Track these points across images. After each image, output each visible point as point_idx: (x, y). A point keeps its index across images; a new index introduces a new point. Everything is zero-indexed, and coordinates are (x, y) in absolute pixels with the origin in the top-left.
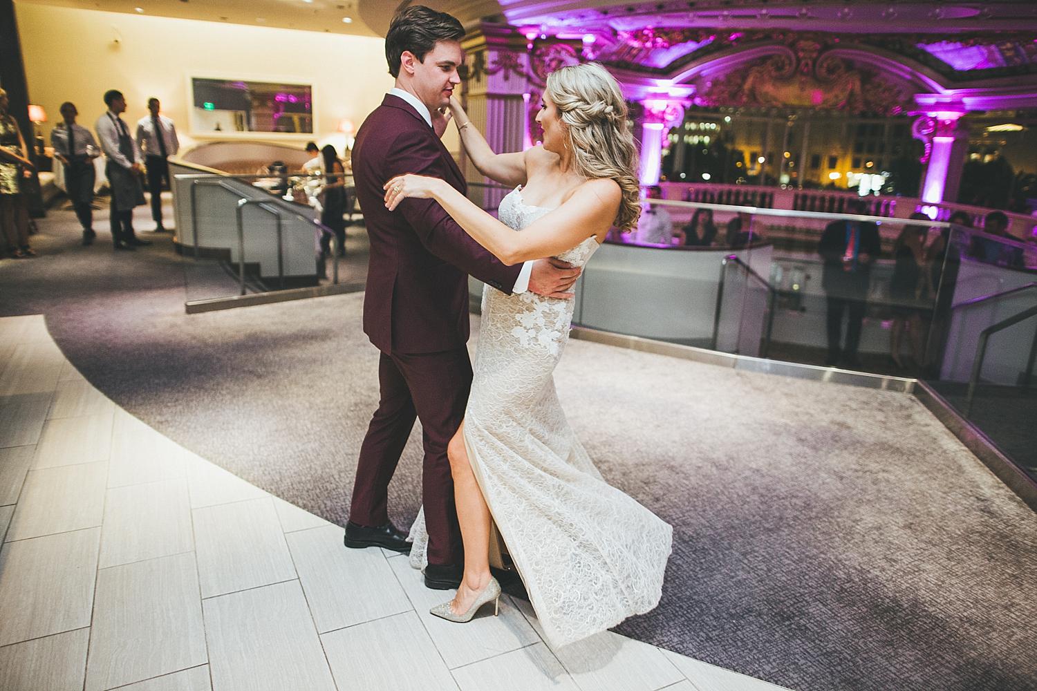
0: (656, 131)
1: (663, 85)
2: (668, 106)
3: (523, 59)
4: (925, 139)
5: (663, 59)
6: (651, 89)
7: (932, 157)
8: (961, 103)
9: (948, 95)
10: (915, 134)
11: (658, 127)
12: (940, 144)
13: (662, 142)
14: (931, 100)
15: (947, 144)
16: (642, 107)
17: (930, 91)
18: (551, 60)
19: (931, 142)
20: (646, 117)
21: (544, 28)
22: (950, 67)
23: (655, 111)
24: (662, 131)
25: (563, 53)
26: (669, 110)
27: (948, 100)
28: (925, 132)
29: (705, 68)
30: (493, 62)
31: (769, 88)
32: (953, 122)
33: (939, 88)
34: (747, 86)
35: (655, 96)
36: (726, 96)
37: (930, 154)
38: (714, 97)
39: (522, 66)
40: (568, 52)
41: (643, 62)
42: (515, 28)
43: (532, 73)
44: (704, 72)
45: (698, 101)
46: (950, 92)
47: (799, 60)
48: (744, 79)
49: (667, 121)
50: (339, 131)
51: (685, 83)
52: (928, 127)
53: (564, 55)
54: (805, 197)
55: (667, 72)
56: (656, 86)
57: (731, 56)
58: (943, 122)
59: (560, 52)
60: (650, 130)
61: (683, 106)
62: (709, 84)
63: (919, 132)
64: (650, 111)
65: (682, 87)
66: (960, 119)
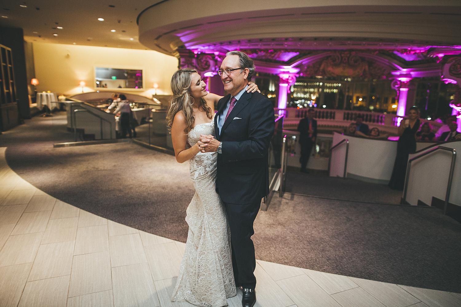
0: (285, 87)
1: (287, 68)
2: (289, 77)
3: (194, 61)
4: (397, 89)
5: (286, 58)
6: (282, 70)
7: (400, 97)
8: (410, 74)
9: (404, 71)
10: (393, 87)
11: (285, 85)
12: (403, 91)
13: (287, 91)
14: (398, 73)
15: (405, 91)
16: (279, 77)
17: (397, 70)
18: (204, 61)
19: (399, 90)
20: (280, 81)
21: (199, 50)
22: (405, 60)
23: (284, 79)
24: (287, 87)
25: (208, 58)
26: (290, 78)
27: (405, 73)
28: (396, 86)
29: (304, 61)
30: (183, 62)
31: (330, 69)
32: (407, 82)
33: (400, 68)
34: (321, 68)
35: (284, 73)
36: (313, 72)
37: (399, 95)
38: (308, 73)
39: (193, 63)
40: (209, 58)
41: (277, 59)
42: (189, 50)
43: (197, 66)
44: (304, 63)
45: (301, 75)
46: (405, 70)
47: (342, 57)
48: (320, 65)
49: (289, 83)
50: (153, 87)
51: (295, 67)
52: (397, 84)
53: (208, 59)
54: (348, 114)
55: (288, 63)
56: (284, 68)
57: (314, 56)
58: (404, 82)
59: (207, 58)
60: (282, 87)
61: (296, 77)
62: (306, 68)
63: (394, 86)
64: (282, 79)
65: (294, 69)
66: (410, 81)
